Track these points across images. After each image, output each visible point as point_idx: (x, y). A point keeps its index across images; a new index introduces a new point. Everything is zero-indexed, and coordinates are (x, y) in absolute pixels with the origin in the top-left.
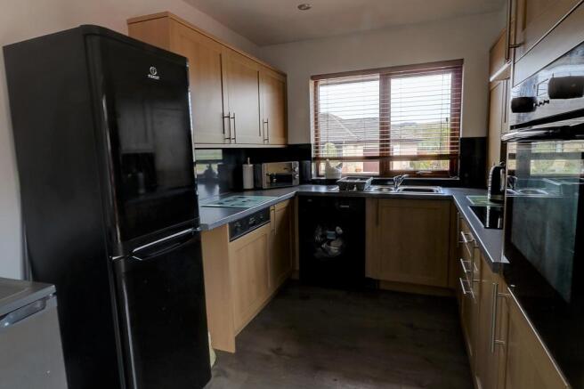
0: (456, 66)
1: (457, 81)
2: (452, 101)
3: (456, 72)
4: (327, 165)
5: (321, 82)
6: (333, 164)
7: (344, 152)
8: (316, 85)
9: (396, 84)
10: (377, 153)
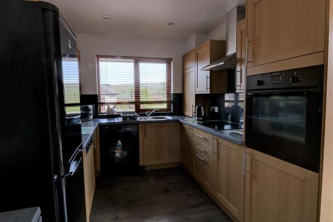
0: (168, 61)
1: (168, 68)
2: (167, 76)
3: (168, 64)
4: (108, 107)
5: (100, 59)
6: (111, 106)
7: (106, 99)
8: (98, 60)
9: (142, 65)
10: (133, 100)
